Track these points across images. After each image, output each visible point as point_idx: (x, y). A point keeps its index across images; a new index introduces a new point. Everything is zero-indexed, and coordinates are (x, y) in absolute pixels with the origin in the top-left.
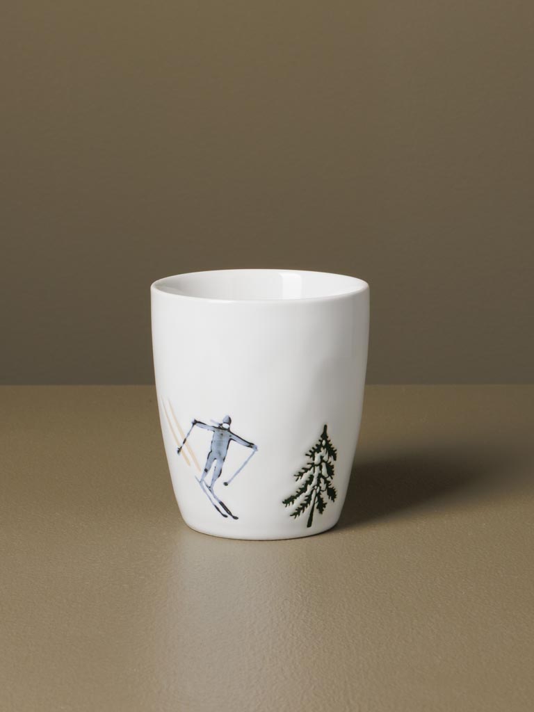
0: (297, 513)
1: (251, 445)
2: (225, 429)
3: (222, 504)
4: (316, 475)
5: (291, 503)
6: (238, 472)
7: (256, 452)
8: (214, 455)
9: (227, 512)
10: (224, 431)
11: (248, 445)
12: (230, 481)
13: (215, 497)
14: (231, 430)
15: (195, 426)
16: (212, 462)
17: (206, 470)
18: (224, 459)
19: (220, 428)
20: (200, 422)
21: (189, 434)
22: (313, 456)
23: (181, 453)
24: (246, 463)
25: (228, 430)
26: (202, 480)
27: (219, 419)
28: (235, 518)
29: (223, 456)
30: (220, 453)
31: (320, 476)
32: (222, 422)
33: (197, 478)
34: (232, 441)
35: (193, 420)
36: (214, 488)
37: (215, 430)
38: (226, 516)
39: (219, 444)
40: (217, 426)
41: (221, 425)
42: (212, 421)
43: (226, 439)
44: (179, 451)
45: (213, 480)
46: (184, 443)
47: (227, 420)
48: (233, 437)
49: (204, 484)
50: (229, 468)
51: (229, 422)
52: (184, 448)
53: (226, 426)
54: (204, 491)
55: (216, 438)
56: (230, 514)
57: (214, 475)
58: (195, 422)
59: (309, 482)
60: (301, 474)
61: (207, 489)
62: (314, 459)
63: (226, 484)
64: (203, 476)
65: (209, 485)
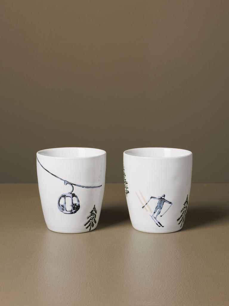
1: (170, 203)
2: (163, 199)
3: (159, 223)
5: (179, 220)
6: (166, 212)
8: (158, 207)
9: (160, 225)
10: (162, 200)
12: (163, 215)
13: (157, 221)
14: (165, 199)
15: (152, 199)
16: (157, 210)
17: (154, 213)
18: (162, 208)
19: (161, 198)
20: (154, 197)
21: (148, 201)
22: (184, 205)
23: (144, 208)
24: (169, 209)
25: (164, 199)
26: (153, 216)
28: (163, 227)
29: (161, 207)
30: (160, 207)
35: (151, 197)
36: (157, 218)
38: (160, 226)
39: (160, 204)
40: (160, 198)
42: (159, 196)
43: (163, 202)
44: (143, 207)
45: (157, 215)
46: (146, 204)
48: (165, 201)
49: (153, 217)
50: (163, 211)
51: (164, 196)
52: (146, 206)
53: (163, 198)
54: (153, 219)
55: (160, 202)
56: (161, 225)
57: (157, 213)
58: (152, 197)
59: (183, 213)
60: (182, 211)
61: (154, 219)
63: (161, 216)
64: (153, 214)
65: (155, 217)
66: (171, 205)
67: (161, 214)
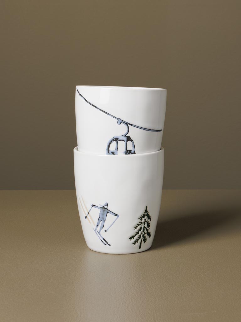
0: (135, 243)
1: (116, 215)
2: (105, 208)
3: (104, 239)
4: (143, 227)
5: (133, 239)
6: (111, 226)
7: (118, 218)
8: (101, 219)
9: (105, 242)
10: (105, 209)
11: (115, 215)
12: (107, 230)
13: (101, 236)
14: (108, 209)
15: (93, 207)
16: (100, 222)
17: (97, 225)
18: (105, 221)
19: (103, 208)
20: (95, 206)
21: (90, 210)
22: (141, 219)
23: (87, 218)
24: (114, 222)
25: (107, 209)
27: (103, 204)
28: (110, 245)
29: (104, 220)
30: (103, 218)
31: (144, 227)
32: (104, 205)
33: (93, 229)
34: (108, 213)
35: (92, 205)
36: (101, 233)
37: (101, 208)
38: (105, 244)
39: (103, 215)
40: (102, 207)
41: (104, 206)
42: (100, 205)
43: (106, 213)
44: (86, 218)
45: (100, 229)
46: (88, 214)
47: (106, 205)
48: (109, 212)
49: (96, 231)
51: (107, 205)
52: (88, 216)
53: (106, 207)
54: (97, 234)
55: (102, 212)
56: (107, 243)
57: (101, 227)
58: (93, 206)
59: (140, 230)
60: (137, 227)
62: (142, 221)
63: (106, 231)
64: (96, 228)
65: (99, 232)
66: (117, 218)
67: (105, 228)
